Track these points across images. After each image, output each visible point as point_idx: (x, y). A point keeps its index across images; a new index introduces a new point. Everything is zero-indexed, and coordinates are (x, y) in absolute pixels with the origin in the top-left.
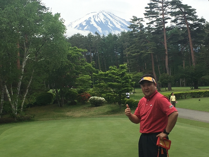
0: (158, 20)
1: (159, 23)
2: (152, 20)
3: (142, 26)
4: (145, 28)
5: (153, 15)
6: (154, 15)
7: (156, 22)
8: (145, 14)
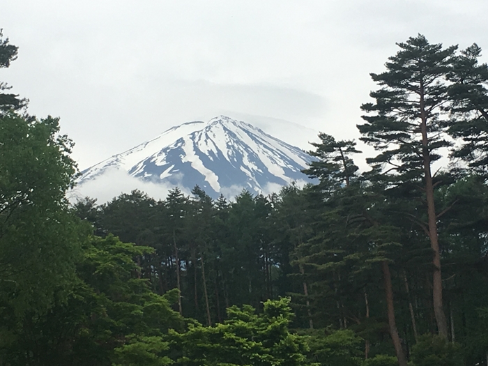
0: (405, 148)
1: (410, 158)
2: (386, 147)
3: (351, 169)
4: (363, 174)
5: (389, 133)
6: (393, 132)
7: (399, 155)
8: (362, 129)
